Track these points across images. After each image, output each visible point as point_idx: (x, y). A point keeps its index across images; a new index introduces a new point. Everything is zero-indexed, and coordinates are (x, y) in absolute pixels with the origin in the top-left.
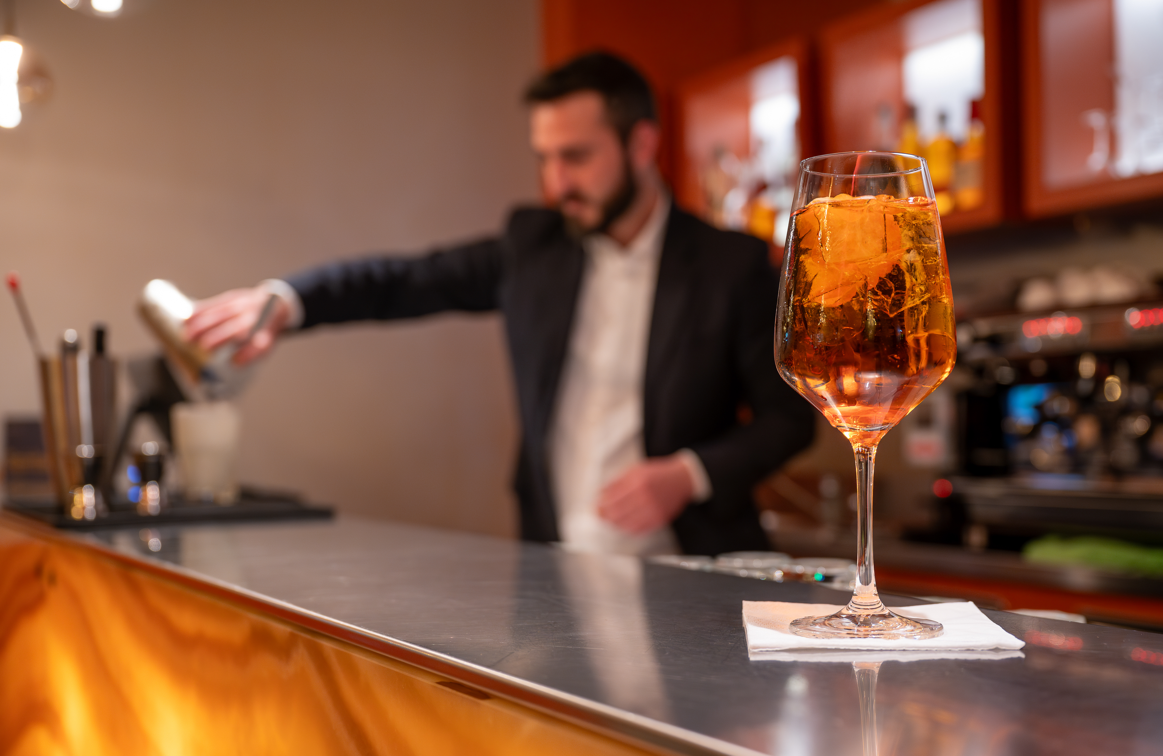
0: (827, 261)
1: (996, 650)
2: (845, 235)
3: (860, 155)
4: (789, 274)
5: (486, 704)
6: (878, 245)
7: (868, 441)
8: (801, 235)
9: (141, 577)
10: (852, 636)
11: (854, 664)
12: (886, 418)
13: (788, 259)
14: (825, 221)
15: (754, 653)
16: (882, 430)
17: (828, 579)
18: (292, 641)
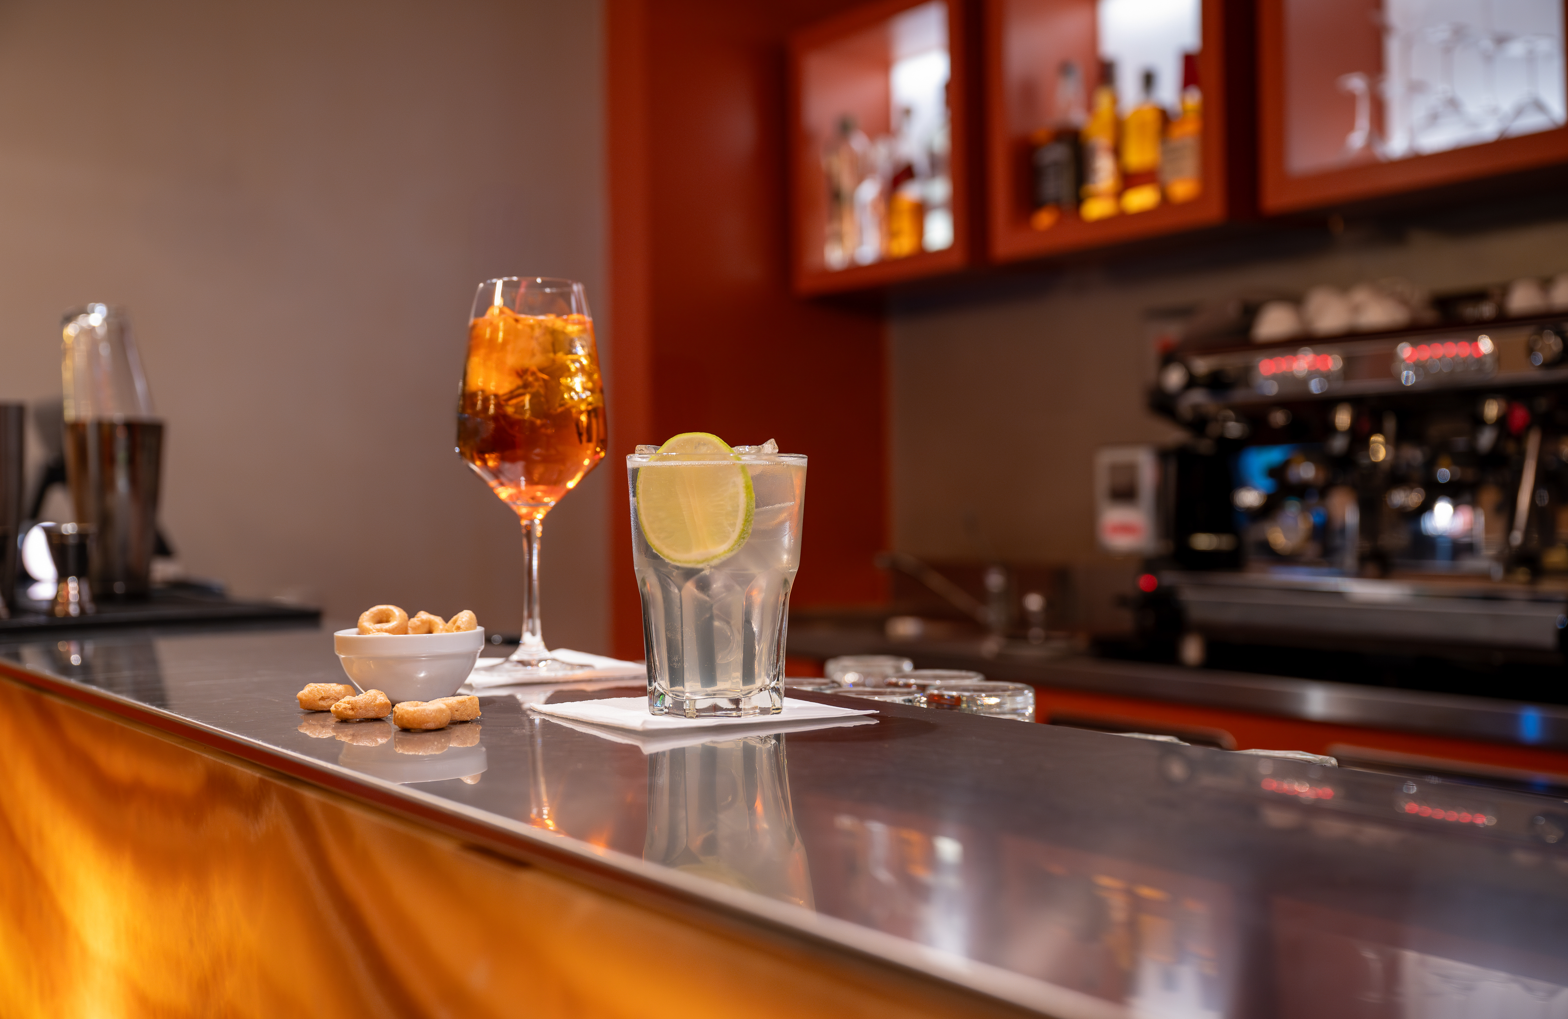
5: (526, 876)
9: (56, 702)
18: (263, 788)
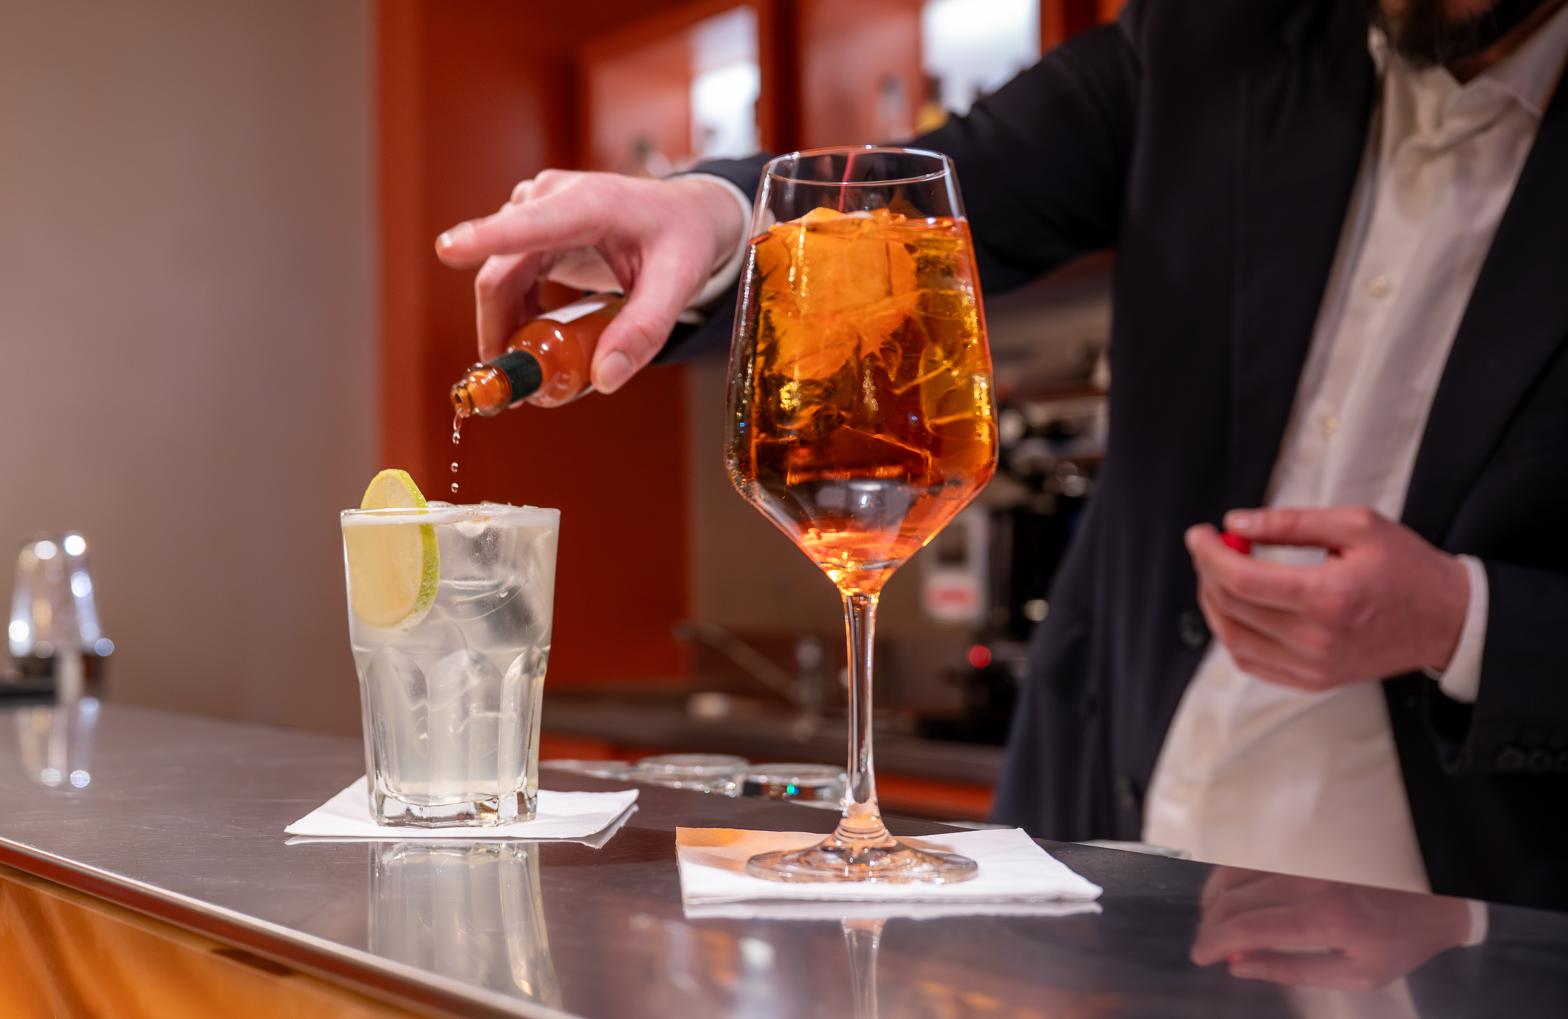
0: (803, 312)
1: (1058, 900)
2: (829, 273)
3: (852, 152)
4: (746, 332)
5: (287, 983)
6: (877, 285)
7: (866, 584)
8: (764, 274)
10: (842, 879)
11: (843, 922)
12: (892, 550)
13: (744, 307)
14: (801, 253)
15: (693, 907)
16: (886, 567)
17: (804, 793)
